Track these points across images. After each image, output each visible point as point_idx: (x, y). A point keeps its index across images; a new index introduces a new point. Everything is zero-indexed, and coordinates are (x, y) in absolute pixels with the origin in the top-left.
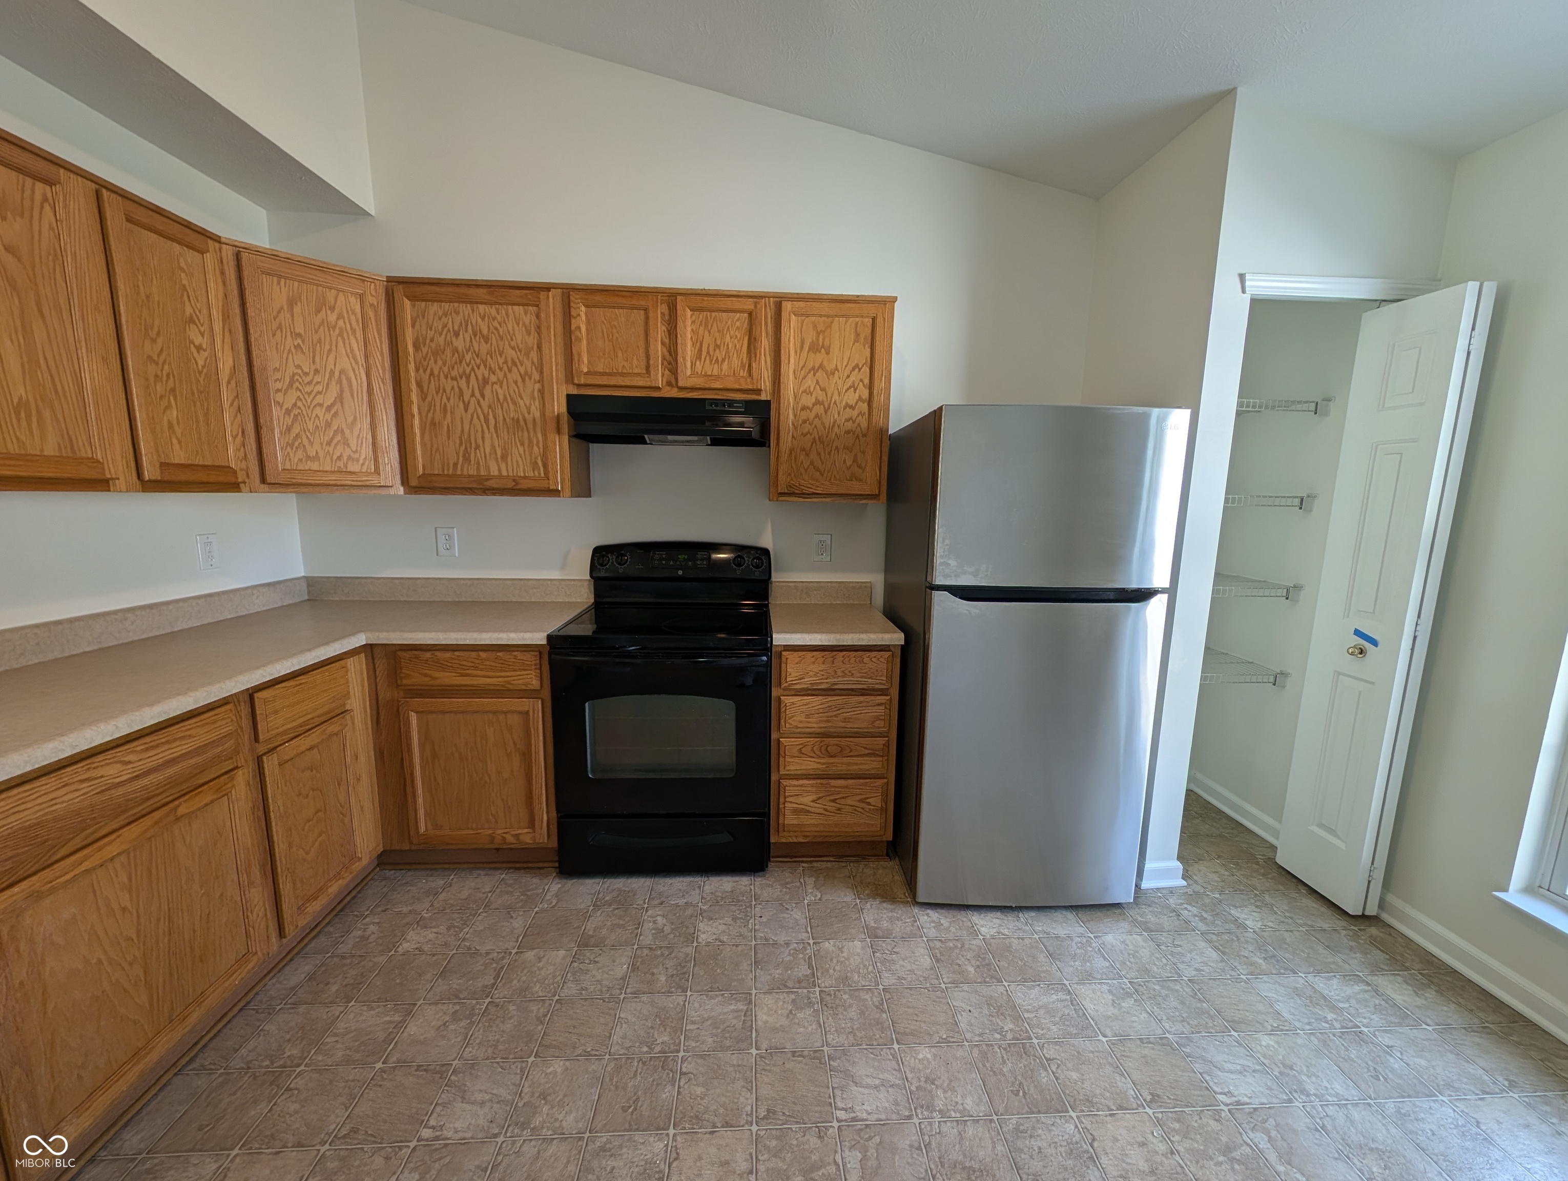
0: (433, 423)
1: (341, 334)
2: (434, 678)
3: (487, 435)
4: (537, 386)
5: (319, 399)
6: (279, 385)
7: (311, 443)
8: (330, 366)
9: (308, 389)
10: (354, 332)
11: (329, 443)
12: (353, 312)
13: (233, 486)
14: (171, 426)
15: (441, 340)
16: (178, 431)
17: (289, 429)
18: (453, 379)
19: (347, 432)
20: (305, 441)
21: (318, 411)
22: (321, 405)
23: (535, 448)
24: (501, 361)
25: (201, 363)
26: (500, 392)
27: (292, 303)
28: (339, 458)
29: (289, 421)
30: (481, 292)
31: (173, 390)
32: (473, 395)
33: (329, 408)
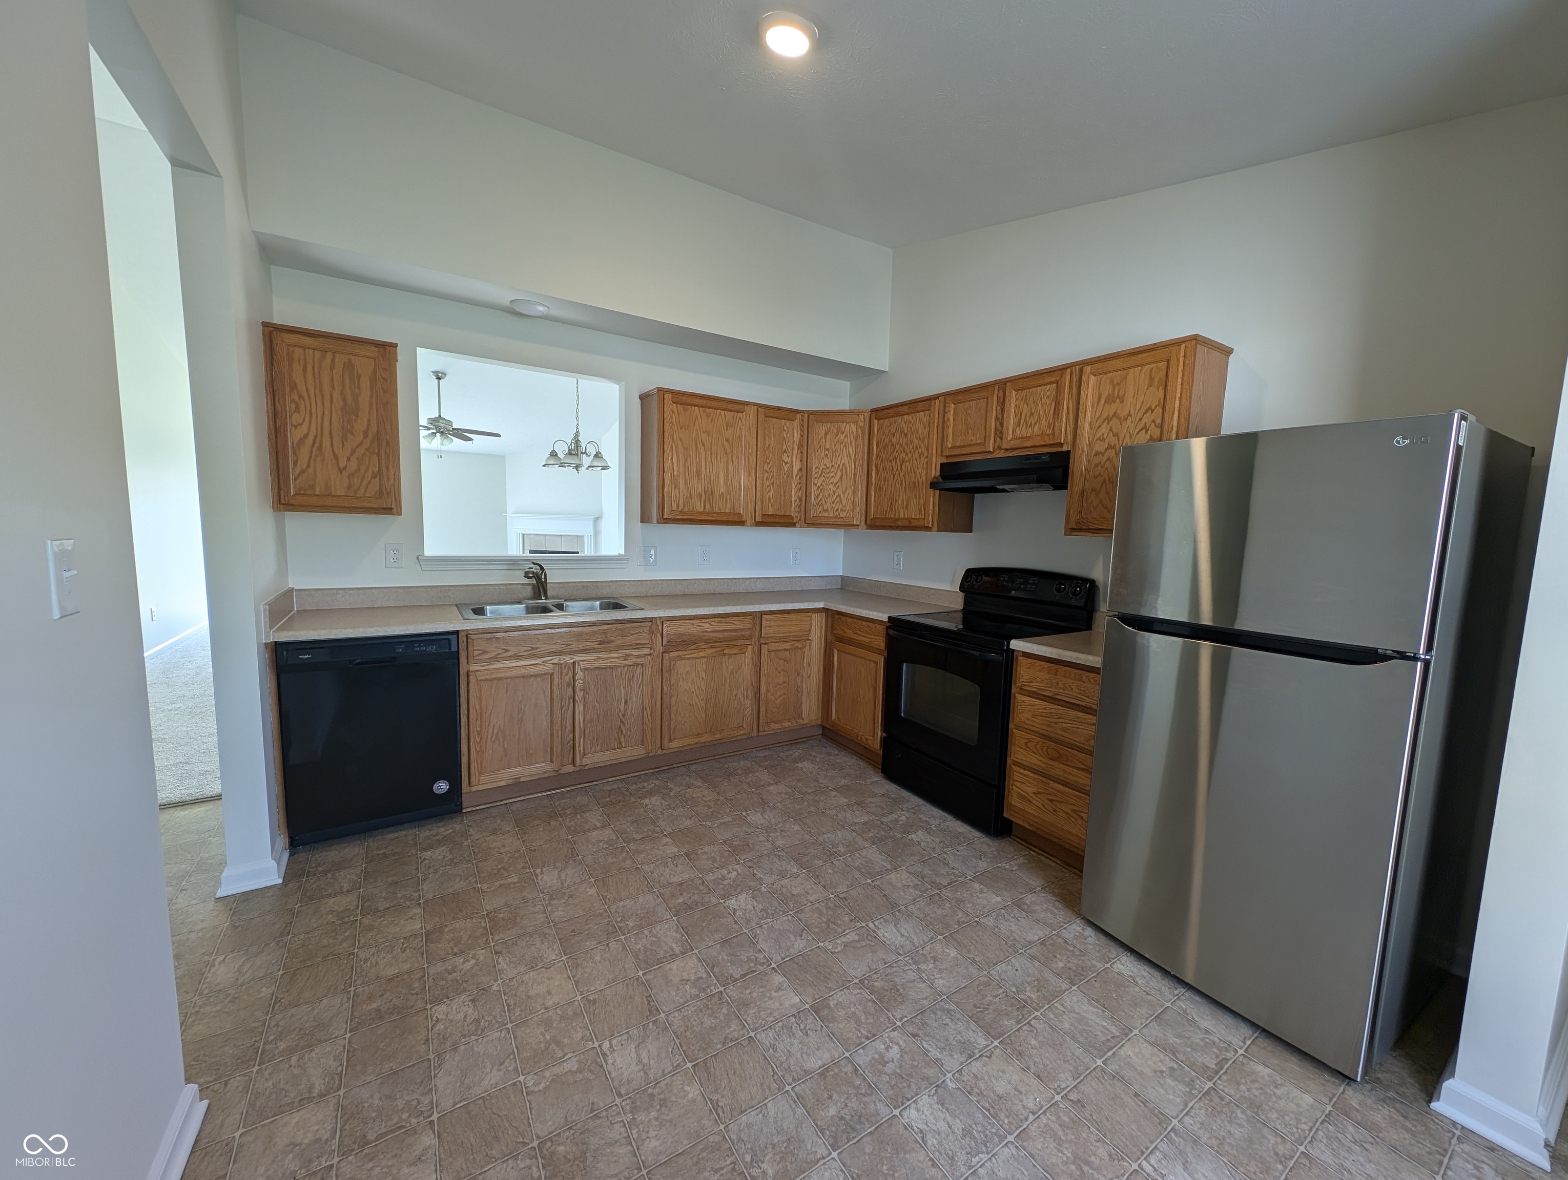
0: (880, 488)
1: (845, 446)
2: (845, 632)
3: (901, 493)
4: (926, 460)
5: (832, 480)
6: (816, 475)
7: (826, 503)
8: (839, 463)
9: (828, 476)
10: (851, 443)
11: (833, 503)
12: (852, 433)
13: (793, 525)
14: (769, 498)
15: (887, 440)
16: (772, 500)
17: (818, 496)
18: (891, 461)
19: (842, 496)
20: (824, 503)
21: (831, 487)
22: (832, 483)
23: (921, 499)
24: (911, 447)
25: (786, 469)
26: (909, 466)
27: (826, 434)
28: (837, 510)
29: (818, 492)
30: (905, 409)
31: (773, 483)
32: (897, 470)
33: (836, 484)
